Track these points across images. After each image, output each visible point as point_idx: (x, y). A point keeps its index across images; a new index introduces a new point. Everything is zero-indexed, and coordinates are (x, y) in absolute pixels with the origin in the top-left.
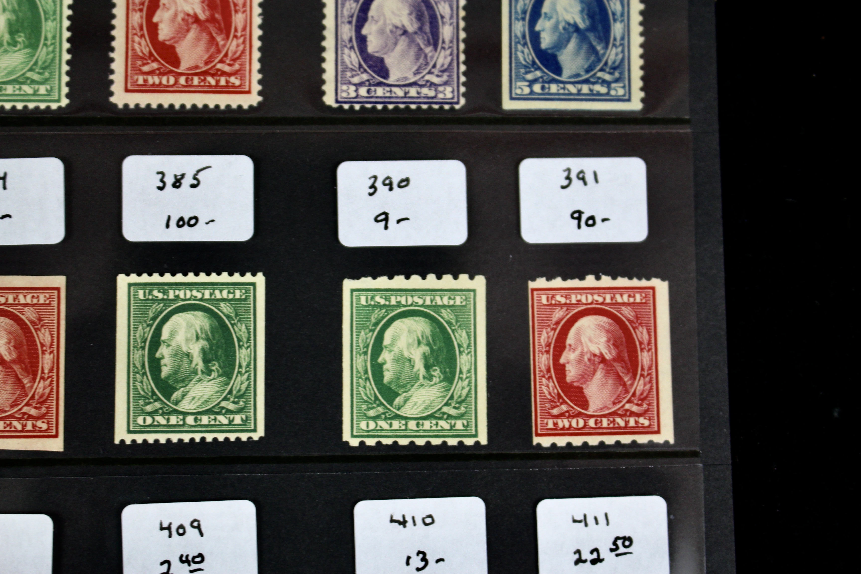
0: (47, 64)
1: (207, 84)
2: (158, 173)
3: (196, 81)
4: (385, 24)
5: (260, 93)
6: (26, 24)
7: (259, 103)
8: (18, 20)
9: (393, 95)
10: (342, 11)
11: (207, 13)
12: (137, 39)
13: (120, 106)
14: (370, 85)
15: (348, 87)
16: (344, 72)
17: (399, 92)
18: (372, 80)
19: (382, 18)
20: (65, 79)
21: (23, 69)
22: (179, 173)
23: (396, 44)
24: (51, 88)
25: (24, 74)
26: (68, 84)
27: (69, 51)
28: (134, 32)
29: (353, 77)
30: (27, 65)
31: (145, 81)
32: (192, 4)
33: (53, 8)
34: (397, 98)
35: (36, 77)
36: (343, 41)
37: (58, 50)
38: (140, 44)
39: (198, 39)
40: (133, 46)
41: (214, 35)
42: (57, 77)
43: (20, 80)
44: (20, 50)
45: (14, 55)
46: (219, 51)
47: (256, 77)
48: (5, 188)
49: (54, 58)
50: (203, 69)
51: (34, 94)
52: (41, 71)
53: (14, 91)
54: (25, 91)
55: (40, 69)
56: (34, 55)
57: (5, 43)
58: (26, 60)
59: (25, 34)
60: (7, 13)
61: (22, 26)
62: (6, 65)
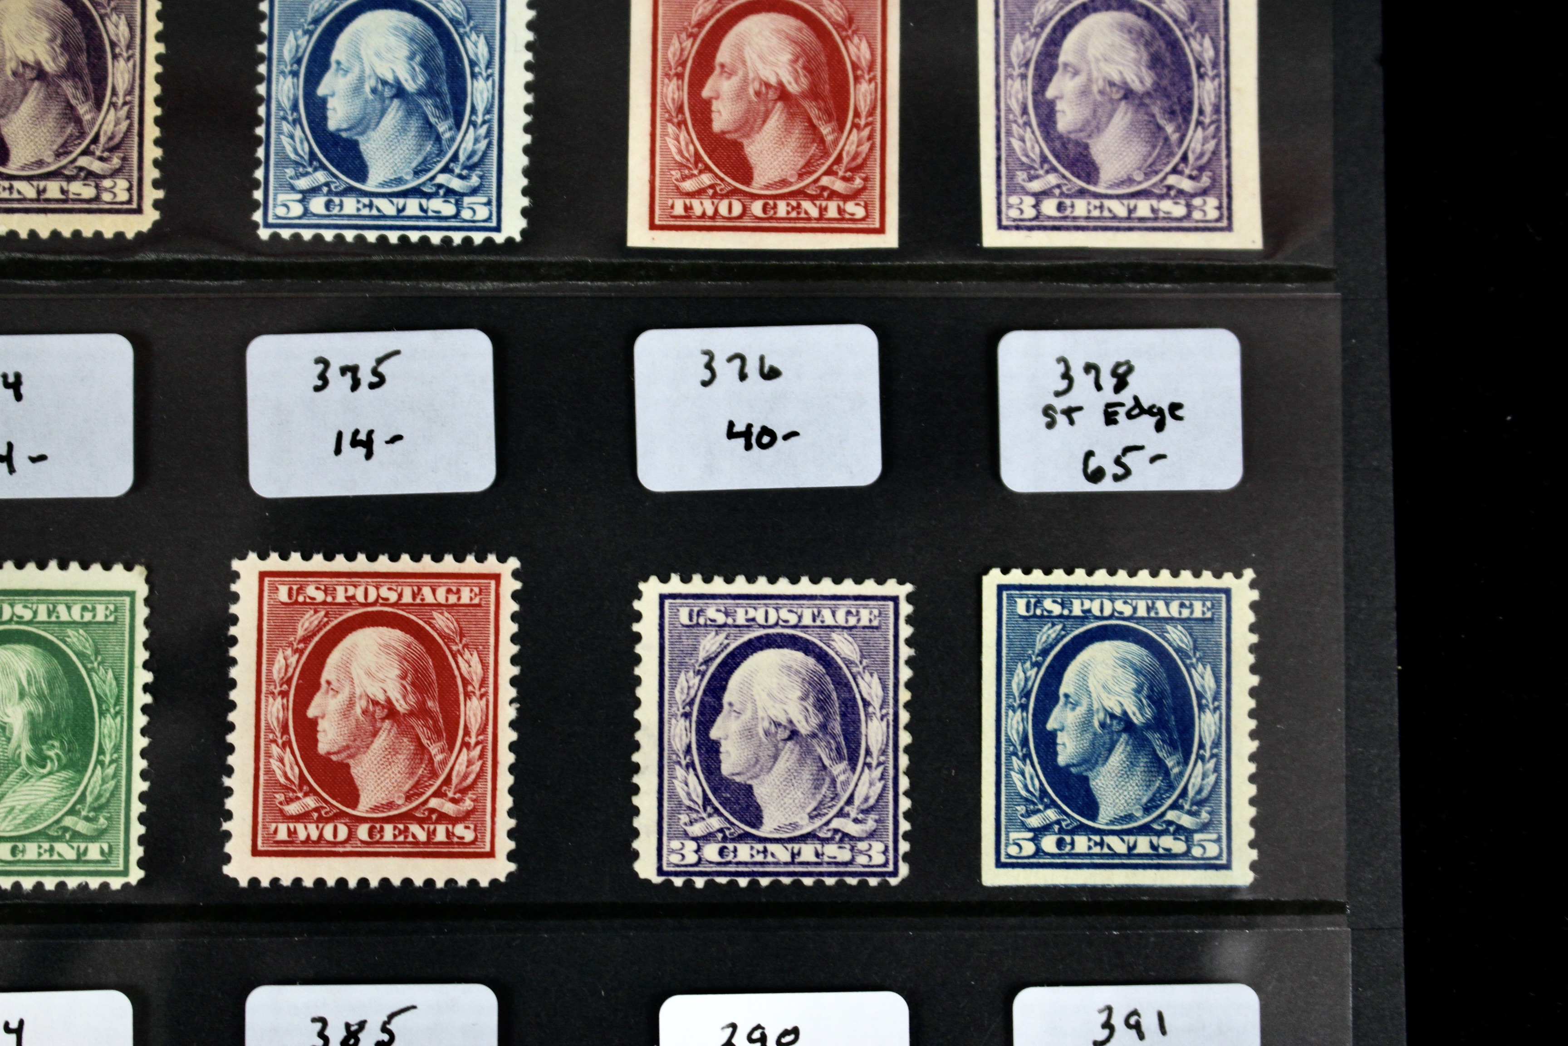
0: (103, 800)
1: (410, 839)
2: (314, 1020)
3: (389, 832)
4: (754, 718)
5: (511, 856)
6: (63, 724)
7: (510, 875)
8: (47, 715)
9: (770, 859)
10: (672, 693)
11: (412, 699)
12: (275, 750)
13: (244, 883)
14: (725, 839)
15: (682, 844)
16: (673, 813)
17: (782, 853)
18: (729, 829)
19: (749, 706)
20: (138, 830)
22: (354, 1021)
23: (775, 758)
24: (110, 847)
25: (58, 821)
26: (142, 840)
27: (144, 775)
28: (271, 736)
29: (691, 823)
30: (67, 802)
31: (292, 833)
32: (383, 681)
33: (116, 691)
34: (777, 864)
35: (82, 827)
36: (673, 752)
37: (124, 773)
38: (281, 760)
39: (393, 750)
40: (268, 763)
41: (425, 741)
42: (122, 827)
43: (52, 832)
44: (50, 773)
45: (39, 783)
46: (434, 775)
47: (505, 823)
49: (117, 787)
50: (404, 809)
51: (78, 861)
52: (91, 814)
53: (40, 854)
54: (59, 855)
55: (89, 812)
56: (79, 783)
57: (23, 760)
58: (64, 793)
59: (62, 743)
60: (28, 700)
61: (56, 725)
62: (26, 803)
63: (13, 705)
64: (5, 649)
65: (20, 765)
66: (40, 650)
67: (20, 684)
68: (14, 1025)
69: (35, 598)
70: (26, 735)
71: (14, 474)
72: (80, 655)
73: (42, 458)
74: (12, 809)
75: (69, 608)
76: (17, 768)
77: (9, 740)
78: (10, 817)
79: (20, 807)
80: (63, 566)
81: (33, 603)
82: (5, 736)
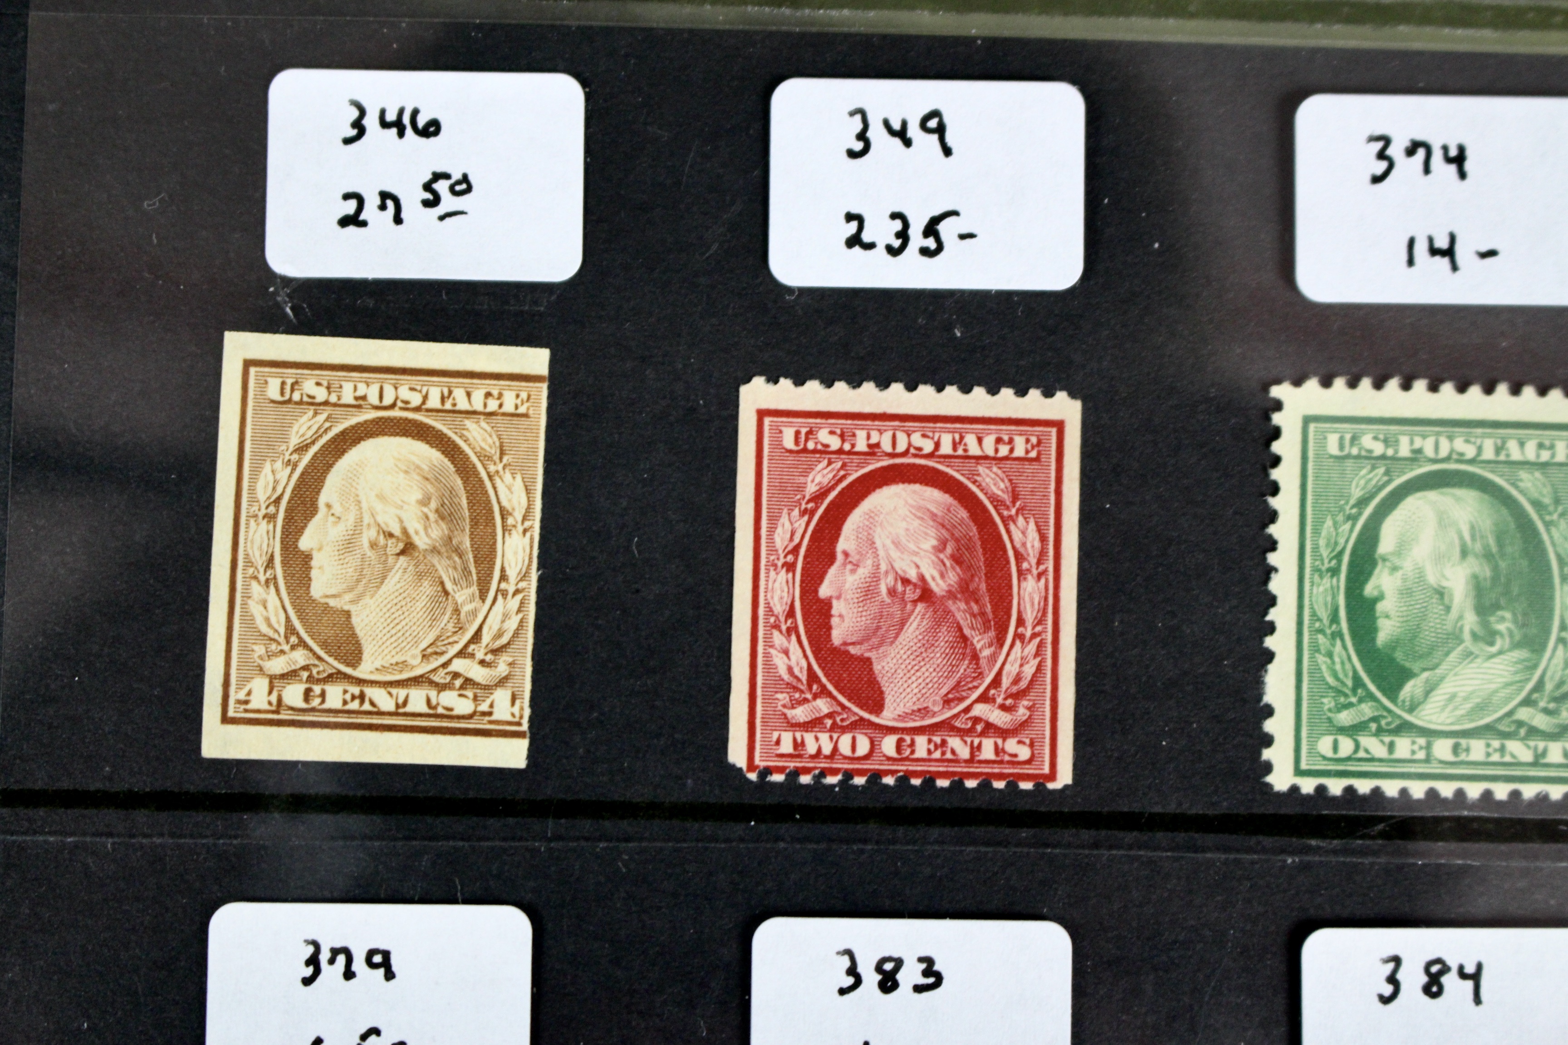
6: (1515, 590)
8: (1495, 578)
21: (1509, 699)
25: (1510, 713)
30: (1520, 690)
35: (1541, 721)
43: (1502, 727)
44: (1500, 652)
45: (1487, 664)
48: (1477, 1000)
51: (1535, 764)
52: (1552, 706)
53: (1488, 755)
54: (1513, 756)
55: (1549, 702)
56: (1535, 667)
57: (1467, 635)
58: (1518, 677)
59: (1514, 614)
60: (1471, 559)
61: (1507, 593)
62: (1470, 689)
63: (1453, 565)
64: (1442, 494)
65: (1462, 641)
66: (1486, 497)
67: (1461, 538)
68: (1470, 969)
69: (1479, 431)
70: (1469, 604)
71: (1458, 273)
72: (1537, 504)
73: (1492, 253)
74: (1453, 697)
75: (1522, 444)
76: (1459, 645)
77: (1448, 609)
78: (1450, 707)
79: (1462, 694)
80: (1516, 390)
81: (1477, 437)
82: (1443, 604)
